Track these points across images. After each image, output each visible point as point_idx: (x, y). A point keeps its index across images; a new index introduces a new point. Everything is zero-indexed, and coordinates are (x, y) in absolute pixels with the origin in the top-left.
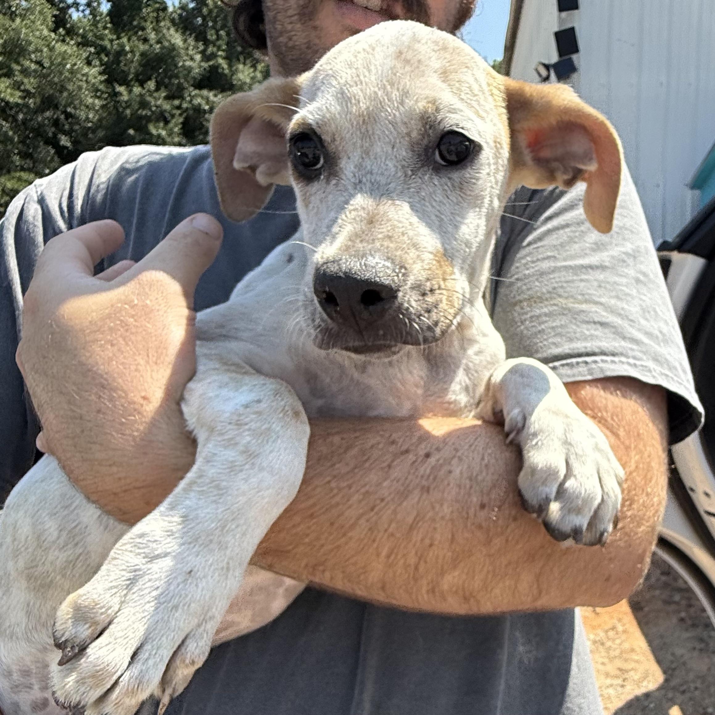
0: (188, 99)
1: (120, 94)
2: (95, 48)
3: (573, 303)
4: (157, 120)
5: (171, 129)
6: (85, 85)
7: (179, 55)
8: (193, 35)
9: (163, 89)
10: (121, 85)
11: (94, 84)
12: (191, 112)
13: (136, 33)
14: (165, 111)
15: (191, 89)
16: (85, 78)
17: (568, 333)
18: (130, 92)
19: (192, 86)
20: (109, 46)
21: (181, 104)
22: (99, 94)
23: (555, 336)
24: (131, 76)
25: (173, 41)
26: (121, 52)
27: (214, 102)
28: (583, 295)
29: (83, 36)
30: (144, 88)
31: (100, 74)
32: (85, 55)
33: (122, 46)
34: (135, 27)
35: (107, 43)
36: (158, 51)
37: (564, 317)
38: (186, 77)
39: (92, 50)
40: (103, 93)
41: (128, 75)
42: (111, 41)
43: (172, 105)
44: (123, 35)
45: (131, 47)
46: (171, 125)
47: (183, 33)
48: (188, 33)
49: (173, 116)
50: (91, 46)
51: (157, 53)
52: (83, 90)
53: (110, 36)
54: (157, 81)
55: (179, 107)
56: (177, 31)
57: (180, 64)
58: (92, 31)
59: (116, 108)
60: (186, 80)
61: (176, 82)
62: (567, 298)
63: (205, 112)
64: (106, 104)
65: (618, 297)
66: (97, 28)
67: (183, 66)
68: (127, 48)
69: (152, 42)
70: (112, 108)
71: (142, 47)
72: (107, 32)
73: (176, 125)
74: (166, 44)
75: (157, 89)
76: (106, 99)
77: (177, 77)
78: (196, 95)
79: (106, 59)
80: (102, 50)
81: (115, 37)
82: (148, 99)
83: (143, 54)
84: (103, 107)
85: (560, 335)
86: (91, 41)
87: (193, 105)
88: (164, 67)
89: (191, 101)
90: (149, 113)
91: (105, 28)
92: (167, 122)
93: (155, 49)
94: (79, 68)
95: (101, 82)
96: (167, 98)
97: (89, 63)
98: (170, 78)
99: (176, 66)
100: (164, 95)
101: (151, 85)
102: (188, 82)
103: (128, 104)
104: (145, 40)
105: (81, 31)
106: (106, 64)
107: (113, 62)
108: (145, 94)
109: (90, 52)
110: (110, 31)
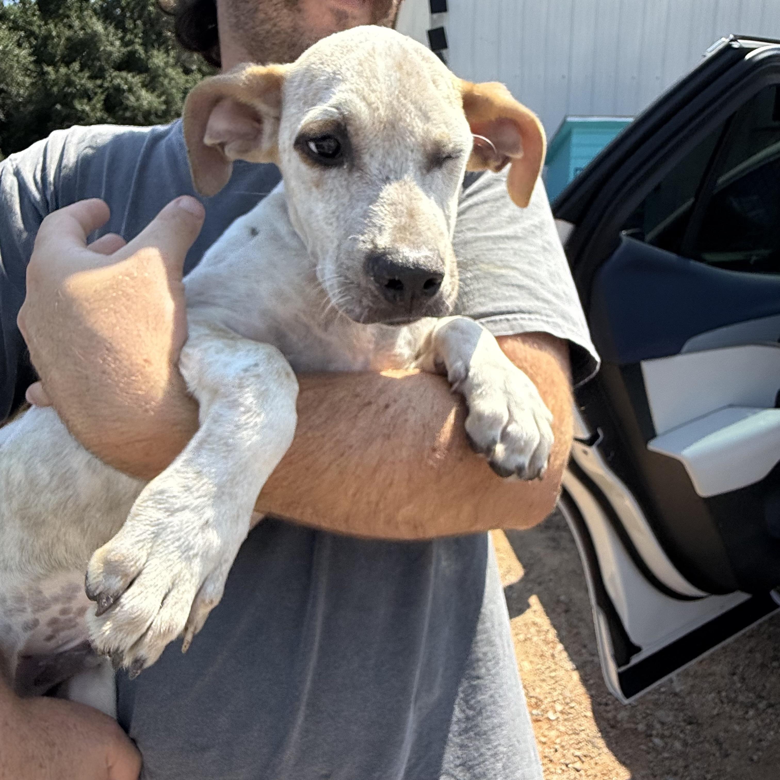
0: (109, 79)
1: (47, 73)
2: (25, 33)
3: (494, 268)
4: (82, 97)
5: (94, 105)
6: (16, 65)
7: (100, 40)
8: (113, 25)
9: (86, 70)
10: (49, 65)
11: (24, 64)
12: (111, 91)
13: (62, 20)
14: (89, 89)
15: (111, 71)
16: (16, 59)
17: (490, 293)
18: (57, 71)
19: (113, 68)
20: (37, 31)
21: (102, 84)
22: (29, 72)
23: (480, 296)
24: (57, 59)
25: (95, 28)
26: (48, 37)
27: (132, 83)
29: (14, 22)
30: (69, 69)
31: (30, 55)
32: (16, 38)
33: (50, 31)
34: (61, 15)
35: (35, 29)
36: (81, 36)
37: (487, 281)
38: (107, 60)
39: (22, 33)
40: (32, 71)
41: (55, 57)
42: (40, 27)
43: (95, 84)
44: (50, 21)
45: (57, 32)
46: (94, 101)
47: (104, 22)
48: (108, 22)
49: (96, 94)
50: (21, 30)
51: (81, 39)
52: (15, 69)
53: (38, 23)
54: (81, 63)
55: (101, 86)
56: (99, 19)
57: (102, 48)
58: (22, 17)
59: (43, 85)
60: (107, 63)
61: (98, 64)
62: (488, 264)
63: (124, 91)
64: (36, 82)
65: (530, 264)
66: (27, 14)
67: (104, 50)
68: (54, 33)
69: (77, 28)
70: (40, 85)
71: (68, 33)
72: (35, 18)
73: (99, 102)
74: (89, 31)
75: (81, 70)
76: (34, 77)
77: (99, 60)
78: (116, 77)
79: (34, 43)
80: (30, 34)
81: (43, 23)
82: (73, 78)
83: (68, 39)
84: (32, 84)
86: (21, 26)
87: (113, 84)
88: (88, 50)
89: (111, 81)
90: (74, 91)
91: (34, 15)
92: (90, 99)
93: (79, 35)
94: (10, 49)
95: (31, 63)
96: (90, 78)
97: (19, 45)
98: (93, 60)
99: (98, 50)
100: (87, 75)
101: (76, 66)
102: (108, 64)
103: (55, 83)
104: (70, 27)
105: (12, 17)
106: (35, 46)
107: (41, 46)
108: (70, 74)
109: (21, 36)
110: (39, 17)
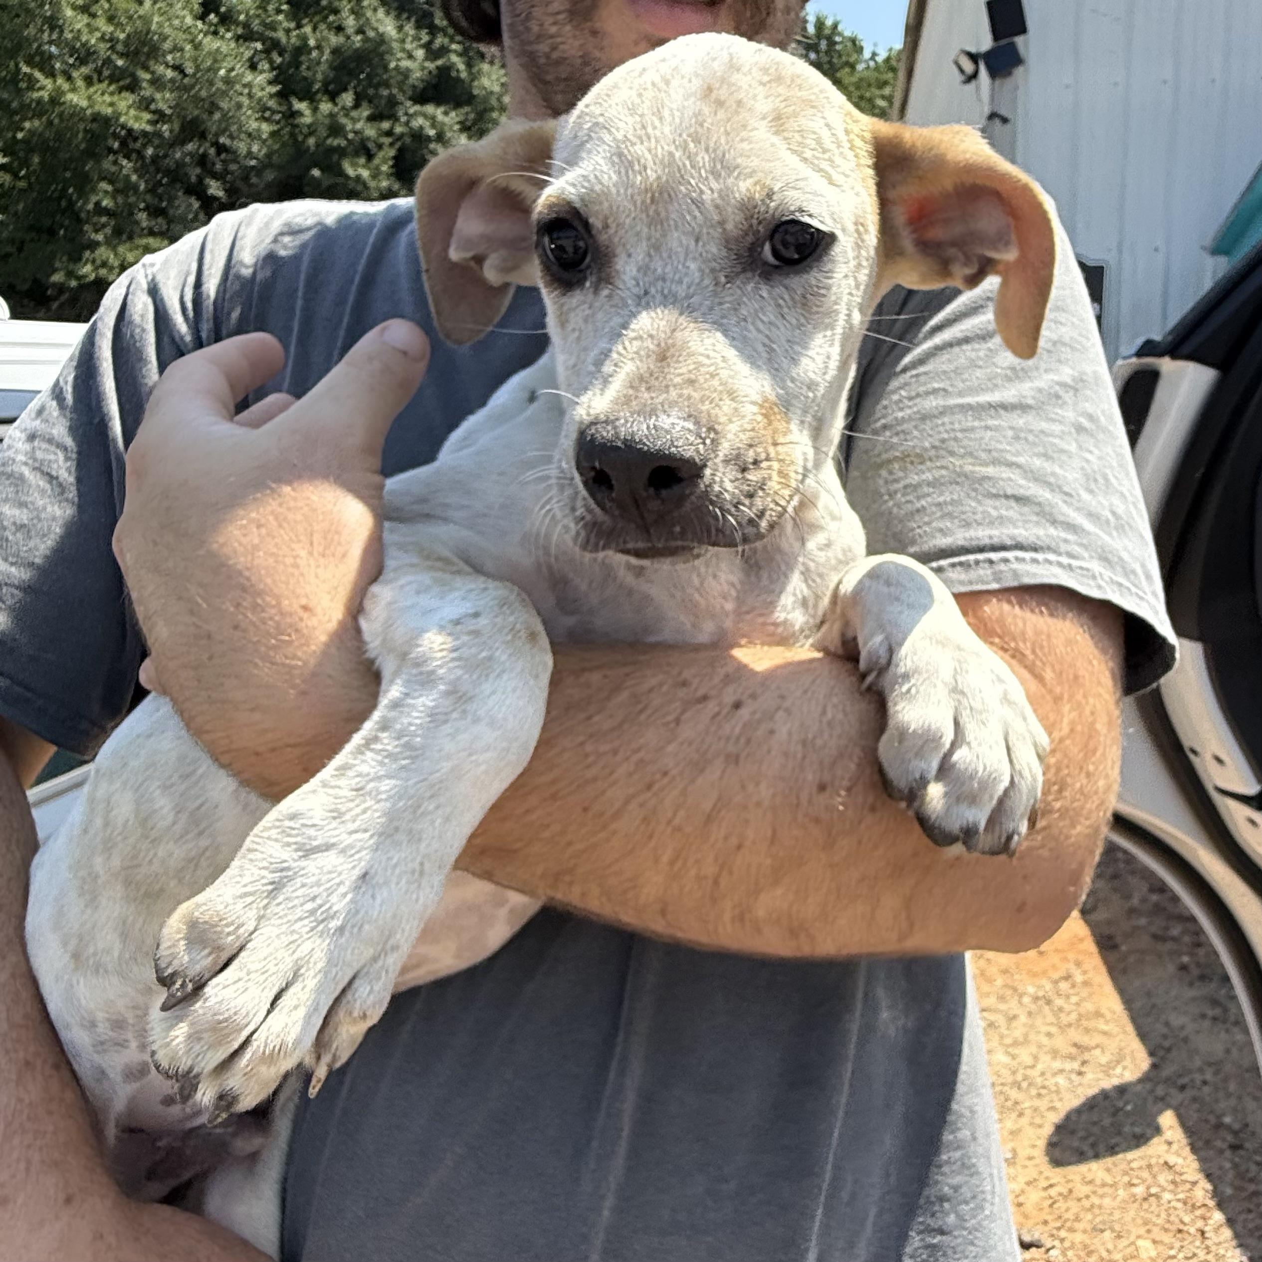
0: (403, 119)
1: (299, 113)
2: (263, 44)
3: (973, 465)
4: (357, 154)
5: (377, 168)
6: (245, 101)
7: (390, 52)
8: (413, 19)
9: (365, 104)
10: (301, 100)
11: (260, 99)
12: (408, 140)
13: (326, 17)
14: (368, 139)
15: (409, 103)
16: (246, 91)
18: (315, 110)
19: (410, 99)
20: (284, 40)
21: (392, 128)
22: (268, 114)
23: (942, 517)
24: (317, 86)
25: (381, 29)
26: (302, 49)
27: (443, 124)
28: (990, 451)
29: (246, 25)
30: (336, 104)
31: (270, 83)
32: (248, 54)
33: (304, 39)
34: (324, 8)
35: (280, 35)
36: (358, 45)
37: (958, 488)
38: (401, 85)
39: (259, 46)
40: (274, 112)
41: (311, 85)
42: (288, 31)
43: (379, 129)
44: (305, 21)
45: (317, 40)
46: (376, 161)
47: (398, 17)
48: (405, 16)
49: (380, 147)
50: (256, 41)
51: (357, 50)
52: (244, 110)
53: (286, 24)
54: (356, 93)
55: (389, 133)
56: (388, 13)
57: (392, 65)
58: (258, 16)
59: (292, 135)
60: (401, 90)
61: (385, 93)
62: (962, 457)
63: (429, 139)
64: (279, 130)
65: (1046, 456)
66: (266, 11)
67: (397, 68)
68: (312, 43)
69: (350, 31)
70: (287, 137)
71: (335, 40)
72: (281, 17)
73: (384, 161)
74: (371, 34)
75: (357, 106)
76: (278, 123)
77: (387, 85)
78: (416, 114)
79: (279, 60)
80: (272, 46)
81: (292, 25)
82: (343, 120)
83: (335, 51)
84: (273, 134)
85: (950, 515)
86: (257, 32)
87: (411, 128)
88: (368, 70)
89: (407, 124)
90: (343, 143)
91: (279, 11)
92: (370, 157)
93: (354, 43)
94: (237, 75)
95: (271, 96)
96: (371, 119)
97: (253, 67)
98: (377, 87)
99: (386, 68)
100: (366, 113)
101: (347, 98)
102: (404, 92)
103: (312, 130)
104: (340, 29)
105: (242, 17)
106: (278, 68)
107: (290, 65)
108: (338, 113)
109: (256, 50)
110: (286, 16)
